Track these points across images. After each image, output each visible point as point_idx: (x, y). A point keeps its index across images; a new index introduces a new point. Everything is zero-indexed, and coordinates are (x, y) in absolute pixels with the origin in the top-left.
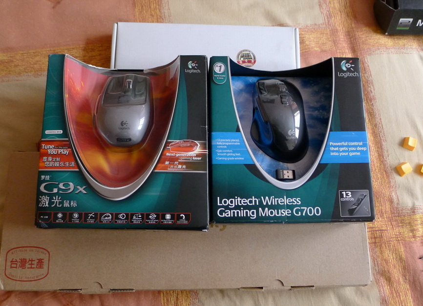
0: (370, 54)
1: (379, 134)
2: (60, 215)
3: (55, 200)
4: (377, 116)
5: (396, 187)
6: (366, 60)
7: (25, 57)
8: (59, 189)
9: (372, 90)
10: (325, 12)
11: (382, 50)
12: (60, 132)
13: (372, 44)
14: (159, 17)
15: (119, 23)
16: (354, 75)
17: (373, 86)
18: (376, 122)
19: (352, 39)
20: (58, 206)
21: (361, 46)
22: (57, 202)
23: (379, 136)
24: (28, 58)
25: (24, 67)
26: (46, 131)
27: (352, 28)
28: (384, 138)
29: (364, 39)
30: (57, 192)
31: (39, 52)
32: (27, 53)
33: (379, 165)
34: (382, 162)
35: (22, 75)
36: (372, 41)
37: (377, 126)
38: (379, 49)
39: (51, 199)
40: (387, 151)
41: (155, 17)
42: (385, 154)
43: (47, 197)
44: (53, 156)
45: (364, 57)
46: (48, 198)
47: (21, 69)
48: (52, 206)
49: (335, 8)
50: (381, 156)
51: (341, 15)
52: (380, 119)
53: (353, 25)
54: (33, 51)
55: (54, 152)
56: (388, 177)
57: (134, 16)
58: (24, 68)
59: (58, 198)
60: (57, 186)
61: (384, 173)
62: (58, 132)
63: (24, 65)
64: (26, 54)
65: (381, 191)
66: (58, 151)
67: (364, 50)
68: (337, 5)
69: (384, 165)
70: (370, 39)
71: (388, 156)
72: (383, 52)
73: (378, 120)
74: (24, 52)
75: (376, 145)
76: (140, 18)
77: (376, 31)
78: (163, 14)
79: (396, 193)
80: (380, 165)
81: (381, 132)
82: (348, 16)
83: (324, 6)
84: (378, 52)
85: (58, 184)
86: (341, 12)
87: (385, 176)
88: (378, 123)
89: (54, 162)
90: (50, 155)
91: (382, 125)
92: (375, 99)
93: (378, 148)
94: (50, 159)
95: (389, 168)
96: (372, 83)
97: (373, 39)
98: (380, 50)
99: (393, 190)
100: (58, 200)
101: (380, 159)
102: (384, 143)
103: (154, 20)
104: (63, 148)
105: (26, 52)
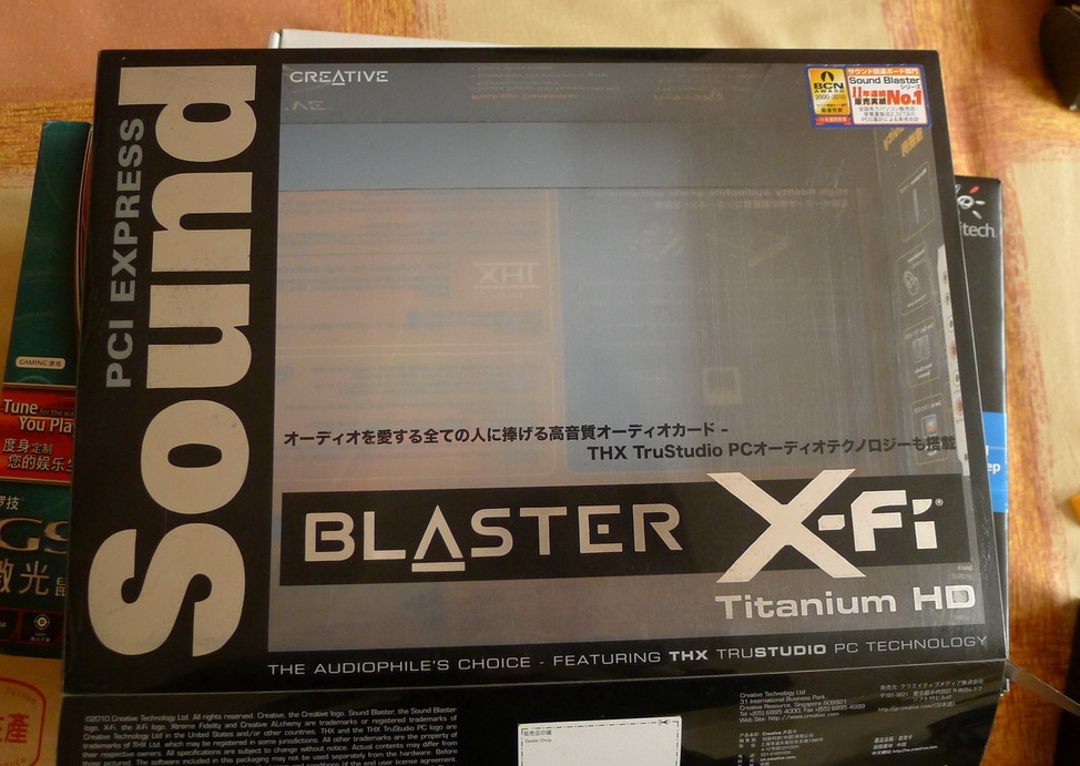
0: (1023, 160)
1: (1030, 398)
2: (42, 622)
3: (32, 573)
4: (1028, 344)
5: (1065, 558)
6: (1009, 176)
7: (23, 119)
8: (45, 541)
9: (1021, 267)
10: (898, 26)
11: (1059, 149)
12: (59, 364)
13: (1029, 129)
14: (410, 18)
15: (285, 31)
16: (983, 232)
17: (1023, 254)
18: (1025, 362)
19: (973, 111)
20: (38, 592)
21: (999, 133)
22: (35, 579)
23: (1031, 404)
24: (32, 122)
25: (19, 149)
26: (20, 358)
27: (976, 78)
28: (1043, 412)
29: (1006, 114)
30: (36, 548)
31: (64, 108)
32: (31, 110)
33: (1020, 488)
34: (1033, 480)
35: (11, 170)
36: (1031, 119)
37: (1027, 374)
38: (1049, 145)
39: (19, 569)
40: (1050, 450)
41: (400, 18)
42: (1043, 457)
43: (7, 564)
44: (33, 436)
45: (1004, 167)
46: (11, 565)
47: (11, 153)
48: (21, 592)
49: (928, 17)
50: (1029, 462)
51: (946, 37)
52: (1038, 355)
53: (979, 71)
54: (45, 104)
55: (35, 423)
56: (1045, 526)
57: (339, 13)
58: (18, 152)
59: (40, 568)
60: (38, 532)
61: (1036, 514)
62: (52, 363)
63: (20, 143)
64: (25, 113)
65: (1022, 568)
66: (48, 423)
67: (1005, 144)
68: (935, 9)
69: (1038, 491)
70: (1026, 114)
71: (1051, 466)
72: (1060, 155)
73: (1029, 357)
74: (22, 105)
75: (1018, 429)
76: (356, 18)
77: (1042, 93)
78: (423, 10)
79: (1064, 576)
80: (1026, 488)
81: (1035, 392)
82: (965, 41)
83: (897, 10)
84: (1047, 152)
85: (44, 526)
86: (944, 29)
87: (1037, 523)
88: (1029, 367)
89: (37, 456)
90: (25, 434)
91: (1041, 373)
92: (1025, 294)
93: (1024, 438)
94: (24, 445)
95: (1050, 499)
96: (1022, 246)
97: (1034, 115)
98: (1054, 149)
99: (1057, 568)
100: (39, 573)
101: (1025, 472)
102: (1042, 427)
103: (396, 28)
104: (62, 416)
105: (27, 105)
